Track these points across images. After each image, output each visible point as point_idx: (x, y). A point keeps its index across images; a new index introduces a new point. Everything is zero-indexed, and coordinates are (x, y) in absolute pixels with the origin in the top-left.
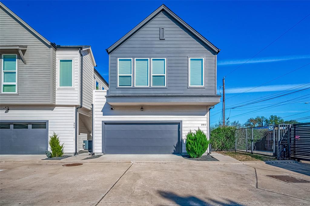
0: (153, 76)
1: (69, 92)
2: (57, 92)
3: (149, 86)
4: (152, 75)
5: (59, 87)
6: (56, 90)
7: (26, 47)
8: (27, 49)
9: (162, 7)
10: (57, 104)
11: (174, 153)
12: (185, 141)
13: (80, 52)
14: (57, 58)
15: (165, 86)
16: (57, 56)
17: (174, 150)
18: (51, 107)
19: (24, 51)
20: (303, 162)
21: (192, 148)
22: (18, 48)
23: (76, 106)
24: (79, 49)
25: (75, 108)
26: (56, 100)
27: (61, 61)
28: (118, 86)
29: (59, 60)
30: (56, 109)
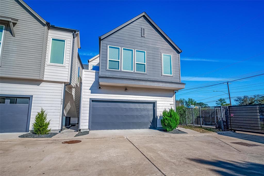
0: (137, 64)
1: (59, 69)
2: (46, 68)
3: (133, 71)
4: (136, 62)
5: (49, 63)
6: (46, 65)
7: (17, 20)
8: (18, 22)
9: (144, 14)
10: (44, 79)
11: (150, 128)
12: (159, 117)
13: (73, 35)
14: (49, 37)
15: (146, 73)
16: (49, 34)
17: (150, 125)
18: (37, 82)
19: (14, 24)
20: (237, 132)
21: (169, 123)
22: (10, 20)
23: (65, 83)
24: (73, 32)
25: (63, 85)
26: (45, 76)
27: (53, 39)
28: (108, 69)
29: (52, 38)
30: (43, 84)
